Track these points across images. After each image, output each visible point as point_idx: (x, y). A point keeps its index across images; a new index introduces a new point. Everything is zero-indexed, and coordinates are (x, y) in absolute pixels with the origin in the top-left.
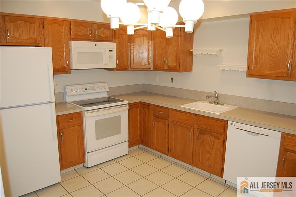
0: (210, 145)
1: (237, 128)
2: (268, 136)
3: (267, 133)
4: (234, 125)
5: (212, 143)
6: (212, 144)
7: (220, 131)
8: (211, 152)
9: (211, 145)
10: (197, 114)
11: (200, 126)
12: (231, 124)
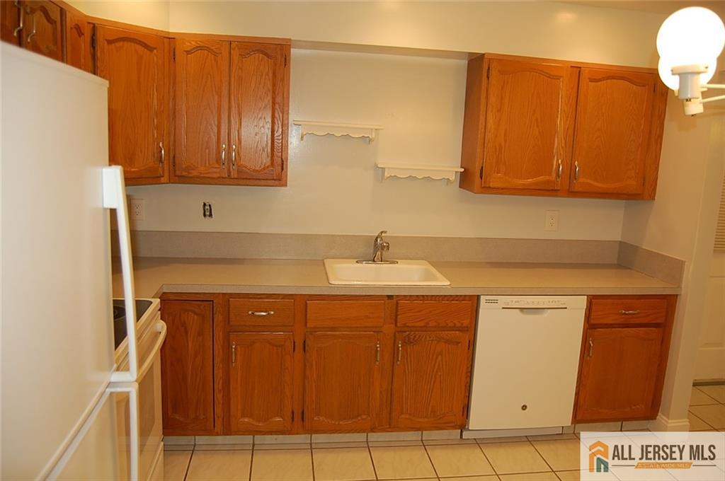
0: (433, 363)
1: (503, 308)
2: (566, 308)
3: (564, 304)
4: (496, 302)
5: (437, 358)
6: (439, 358)
7: (462, 324)
8: (435, 378)
9: (436, 362)
10: (392, 296)
11: (405, 324)
12: (488, 301)
